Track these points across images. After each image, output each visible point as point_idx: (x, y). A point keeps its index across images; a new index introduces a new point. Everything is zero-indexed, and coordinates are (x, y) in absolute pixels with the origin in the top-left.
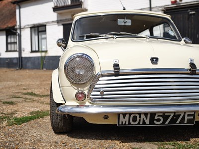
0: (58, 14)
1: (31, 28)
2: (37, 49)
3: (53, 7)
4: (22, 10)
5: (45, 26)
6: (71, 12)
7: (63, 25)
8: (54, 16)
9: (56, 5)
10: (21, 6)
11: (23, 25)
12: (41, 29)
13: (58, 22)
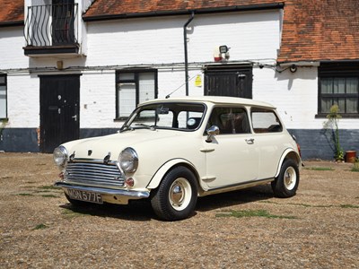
0: (31, 58)
3: (25, 45)
5: (6, 75)
7: (39, 76)
8: (25, 62)
9: (30, 43)
13: (31, 71)
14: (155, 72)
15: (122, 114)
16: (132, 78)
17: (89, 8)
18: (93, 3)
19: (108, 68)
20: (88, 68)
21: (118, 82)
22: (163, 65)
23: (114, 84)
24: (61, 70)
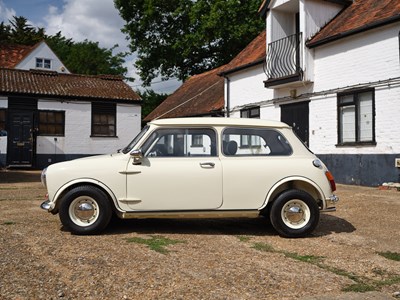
0: (275, 89)
1: (241, 111)
2: (246, 143)
3: (266, 79)
4: (231, 84)
5: (259, 107)
6: (291, 87)
7: (280, 106)
8: (270, 93)
9: (269, 78)
10: (231, 79)
11: (231, 107)
12: (253, 112)
13: (275, 102)
14: (372, 90)
15: (345, 139)
16: (351, 100)
17: (317, 34)
18: (322, 29)
19: (330, 92)
20: (316, 94)
21: (340, 105)
22: (380, 82)
23: (336, 108)
24: (295, 98)
